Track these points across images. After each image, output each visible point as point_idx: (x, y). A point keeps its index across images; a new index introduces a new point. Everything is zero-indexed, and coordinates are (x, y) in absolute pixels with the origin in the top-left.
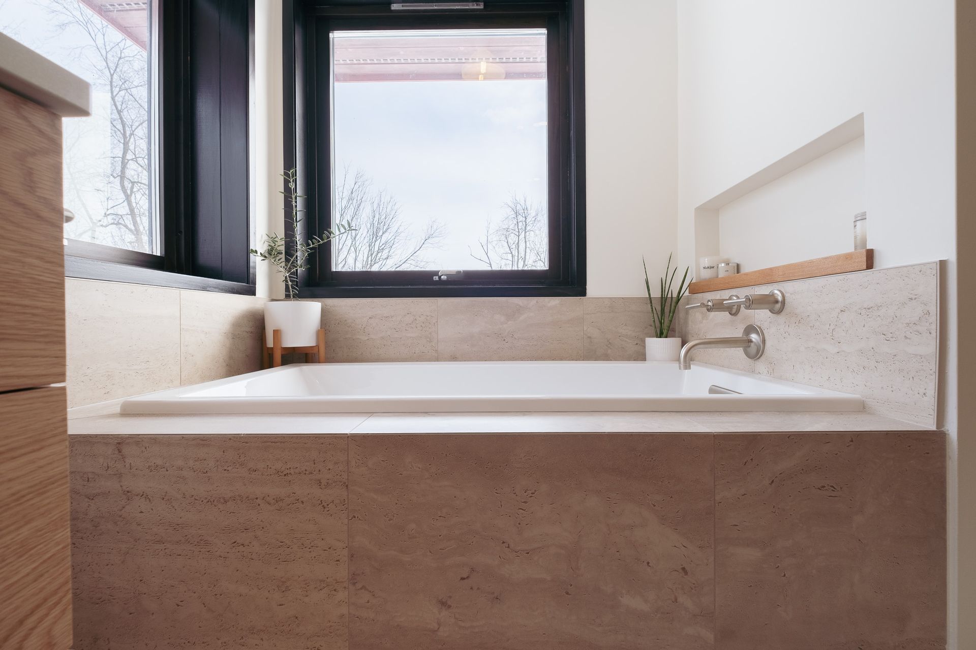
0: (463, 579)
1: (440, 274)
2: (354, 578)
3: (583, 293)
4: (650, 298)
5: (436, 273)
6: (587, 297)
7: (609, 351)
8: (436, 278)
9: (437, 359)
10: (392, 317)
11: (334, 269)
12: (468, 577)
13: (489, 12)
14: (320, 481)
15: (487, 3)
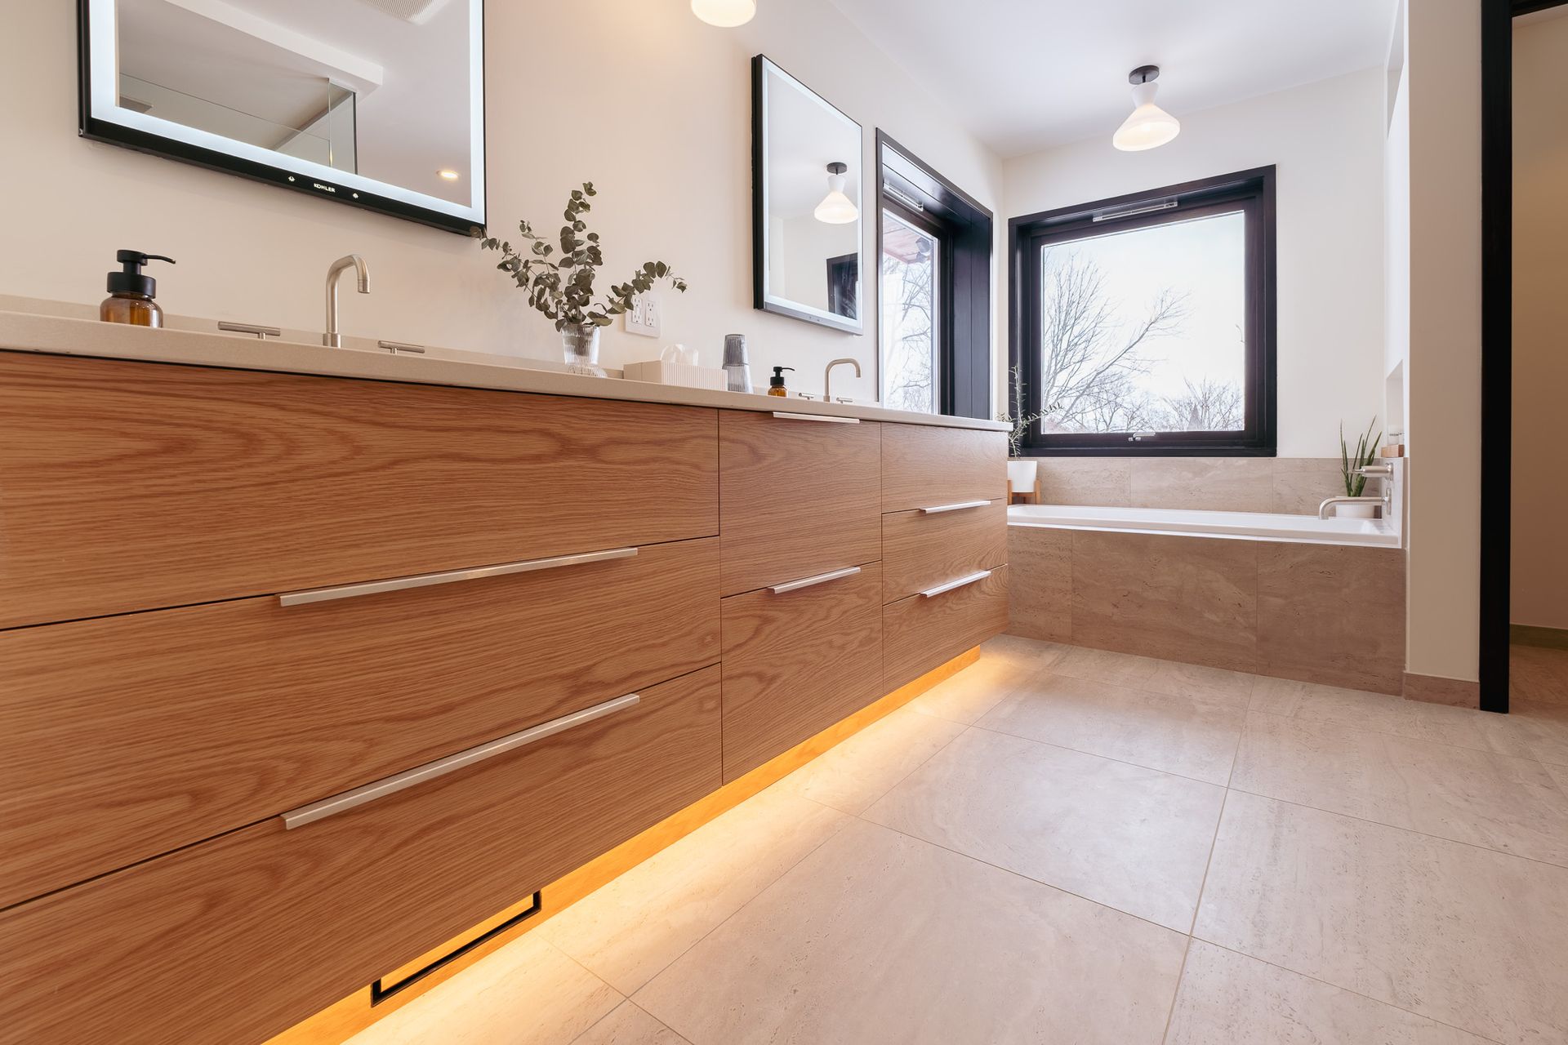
0: (1124, 596)
1: (1134, 436)
2: (1074, 590)
3: (1273, 453)
4: (1346, 460)
5: (1131, 435)
6: (1277, 457)
7: (1301, 507)
8: (1131, 439)
9: (1130, 506)
10: (1091, 472)
11: (1042, 433)
12: (1127, 596)
13: (1183, 207)
14: (1059, 548)
15: (1181, 201)
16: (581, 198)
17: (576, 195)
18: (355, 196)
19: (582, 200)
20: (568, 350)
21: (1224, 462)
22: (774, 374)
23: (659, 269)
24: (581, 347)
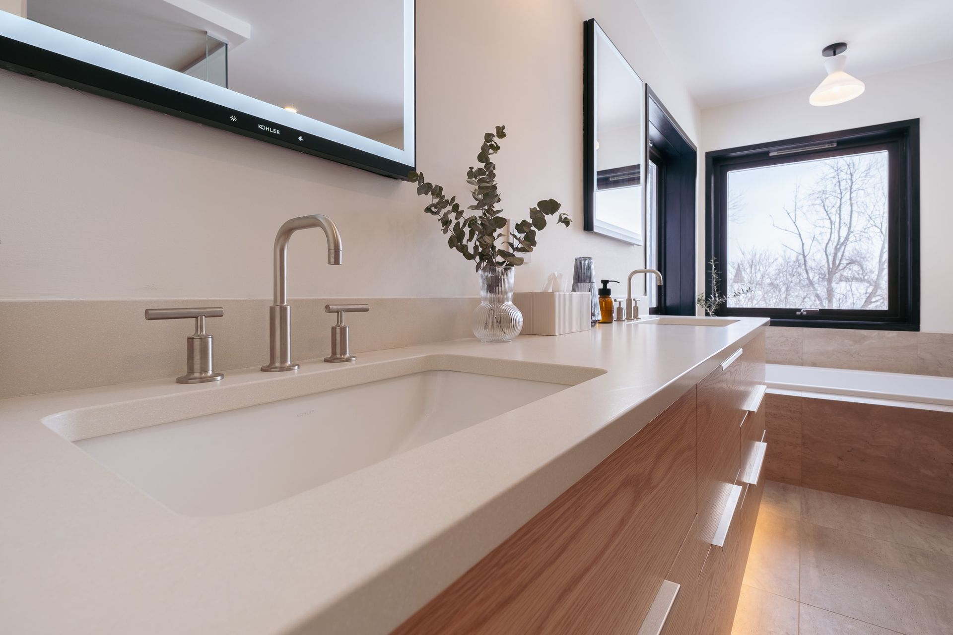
0: (848, 451)
1: (802, 311)
2: (804, 444)
3: (917, 328)
5: (799, 310)
6: (920, 332)
7: (940, 370)
8: (798, 313)
9: (802, 364)
10: (772, 337)
11: (729, 306)
12: (851, 451)
13: (841, 147)
14: (791, 411)
15: (839, 143)
16: (491, 140)
17: (489, 137)
18: (300, 138)
19: (493, 143)
20: (483, 289)
21: (879, 334)
22: (601, 286)
23: (550, 206)
24: (494, 285)
